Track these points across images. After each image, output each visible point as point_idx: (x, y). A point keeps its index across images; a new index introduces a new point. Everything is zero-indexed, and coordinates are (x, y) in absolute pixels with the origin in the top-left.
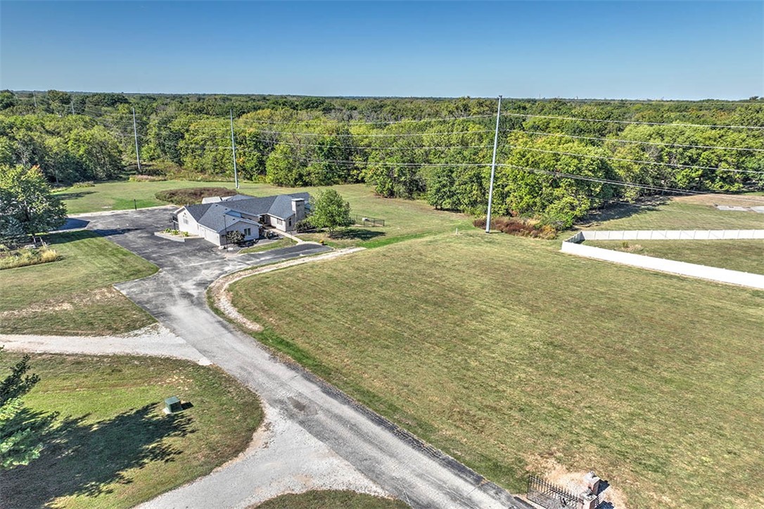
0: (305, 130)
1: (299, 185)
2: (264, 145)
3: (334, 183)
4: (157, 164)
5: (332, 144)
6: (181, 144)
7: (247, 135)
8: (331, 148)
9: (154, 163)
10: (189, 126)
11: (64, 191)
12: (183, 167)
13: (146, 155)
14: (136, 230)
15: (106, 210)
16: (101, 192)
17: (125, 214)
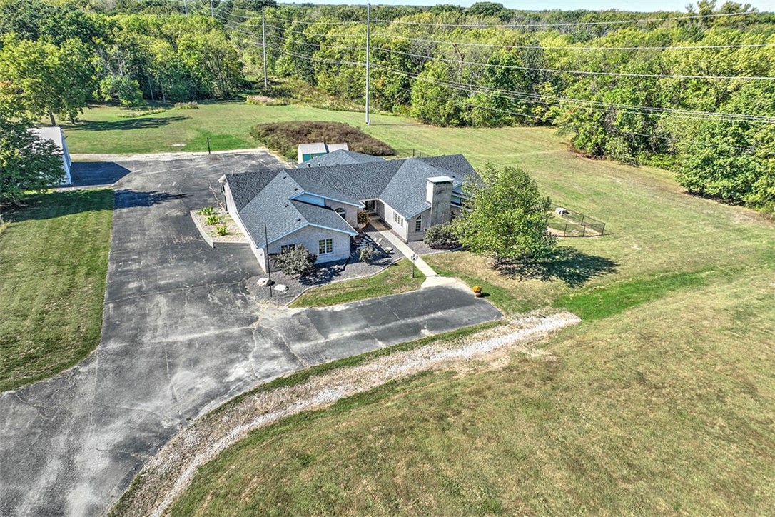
0: (473, 41)
1: (452, 124)
2: (411, 61)
3: (505, 123)
4: (289, 83)
5: (510, 63)
6: (316, 56)
7: (392, 47)
8: (508, 70)
9: (287, 80)
10: (327, 33)
11: (159, 113)
12: (316, 87)
13: (279, 70)
14: (176, 197)
15: (172, 149)
16: (196, 118)
17: (191, 160)
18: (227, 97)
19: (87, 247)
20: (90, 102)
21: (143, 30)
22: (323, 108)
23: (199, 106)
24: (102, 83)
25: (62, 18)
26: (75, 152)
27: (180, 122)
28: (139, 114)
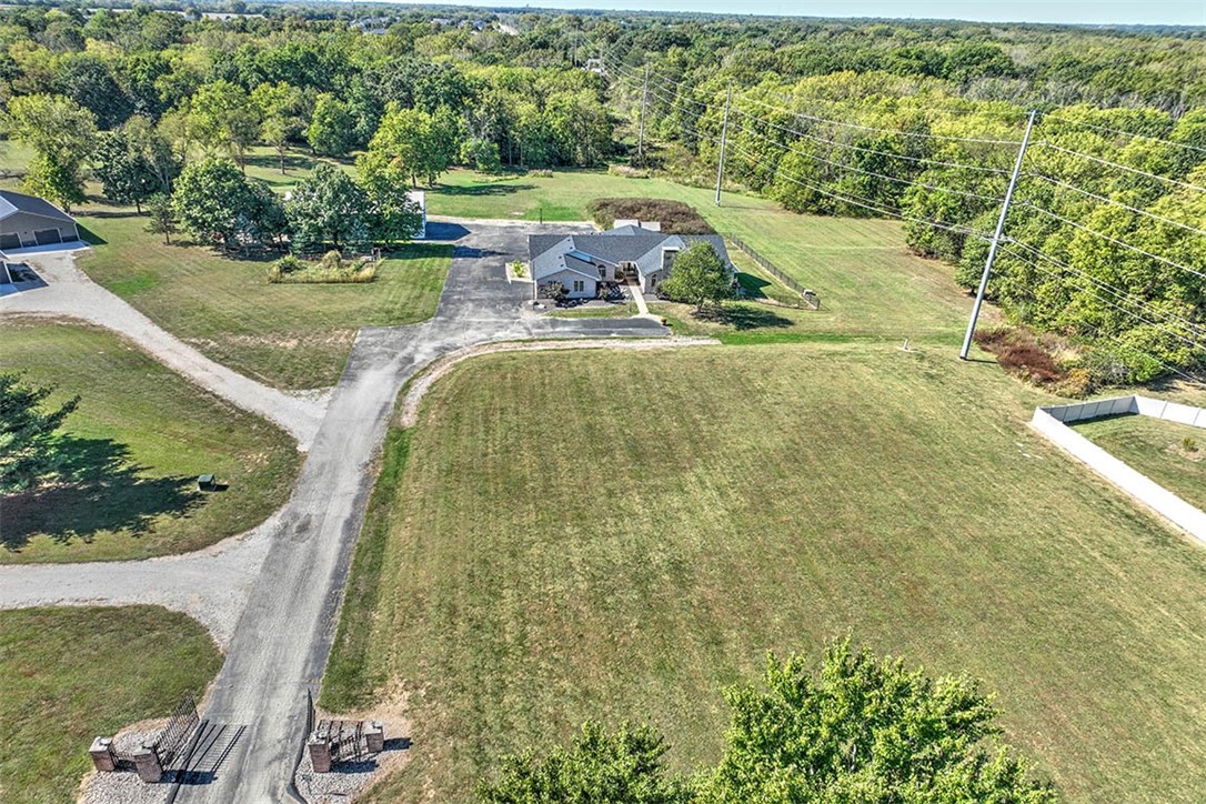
4: (668, 150)
5: (882, 148)
7: (771, 119)
9: (668, 146)
10: (716, 94)
11: (511, 180)
12: (697, 158)
13: (664, 133)
14: (500, 254)
15: (511, 217)
16: (544, 188)
17: (523, 228)
18: (590, 165)
19: (432, 277)
20: (449, 165)
21: (513, 87)
22: (686, 185)
23: (555, 174)
24: (462, 145)
25: (438, 78)
26: (430, 213)
27: (526, 191)
28: (492, 179)
